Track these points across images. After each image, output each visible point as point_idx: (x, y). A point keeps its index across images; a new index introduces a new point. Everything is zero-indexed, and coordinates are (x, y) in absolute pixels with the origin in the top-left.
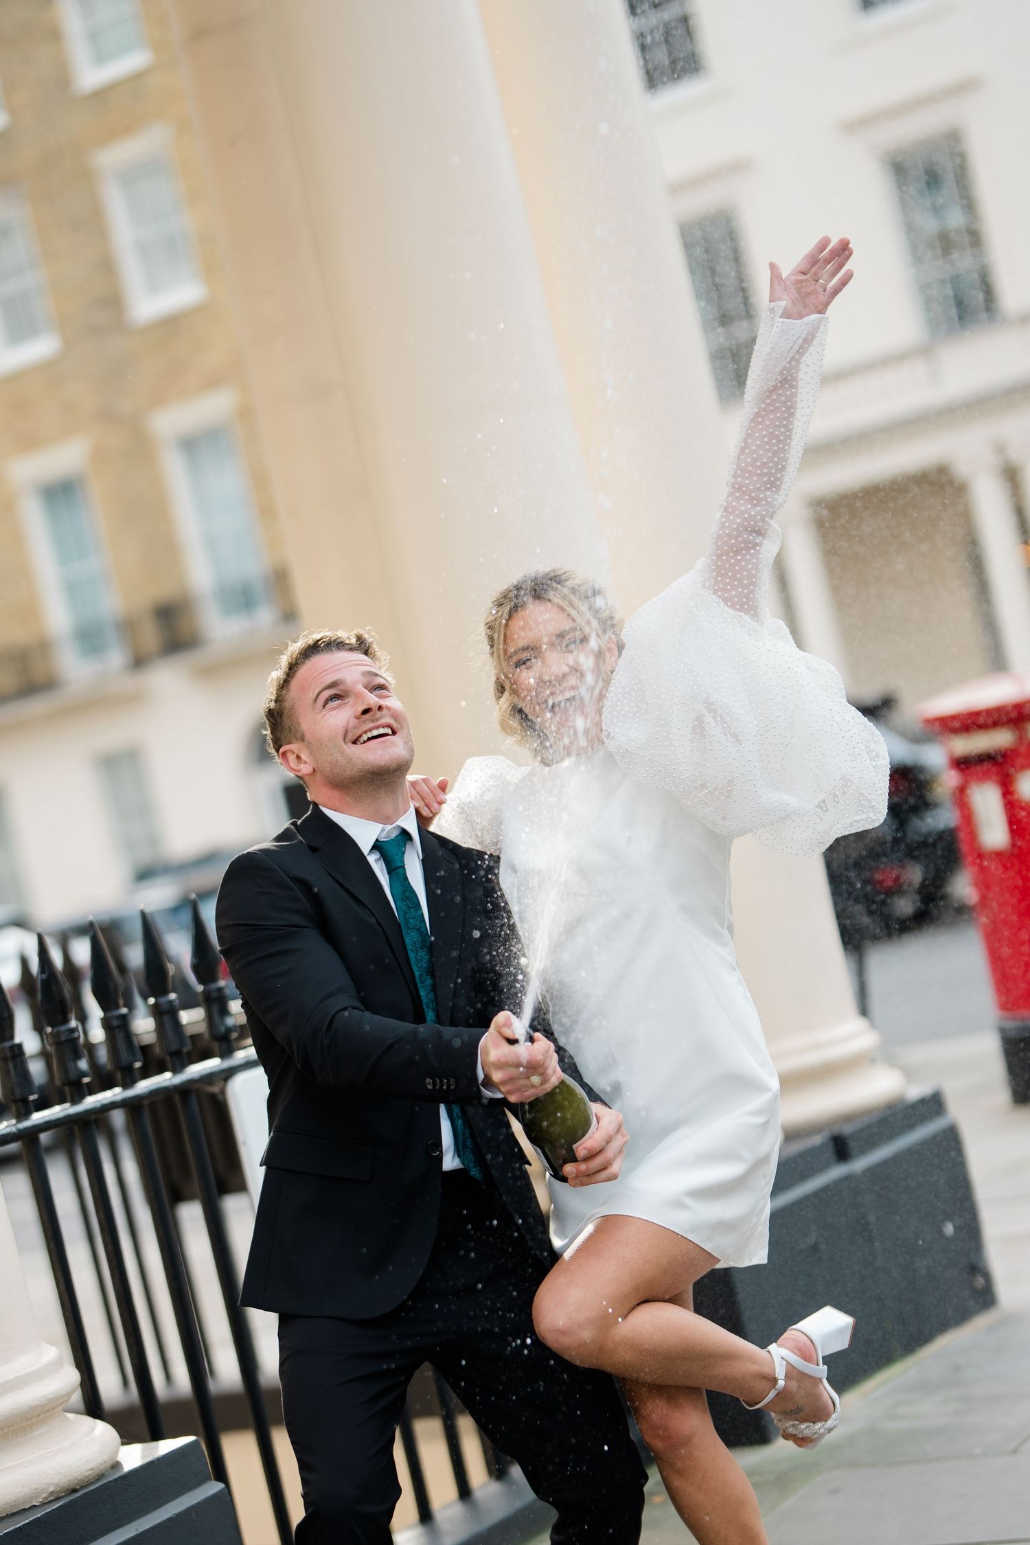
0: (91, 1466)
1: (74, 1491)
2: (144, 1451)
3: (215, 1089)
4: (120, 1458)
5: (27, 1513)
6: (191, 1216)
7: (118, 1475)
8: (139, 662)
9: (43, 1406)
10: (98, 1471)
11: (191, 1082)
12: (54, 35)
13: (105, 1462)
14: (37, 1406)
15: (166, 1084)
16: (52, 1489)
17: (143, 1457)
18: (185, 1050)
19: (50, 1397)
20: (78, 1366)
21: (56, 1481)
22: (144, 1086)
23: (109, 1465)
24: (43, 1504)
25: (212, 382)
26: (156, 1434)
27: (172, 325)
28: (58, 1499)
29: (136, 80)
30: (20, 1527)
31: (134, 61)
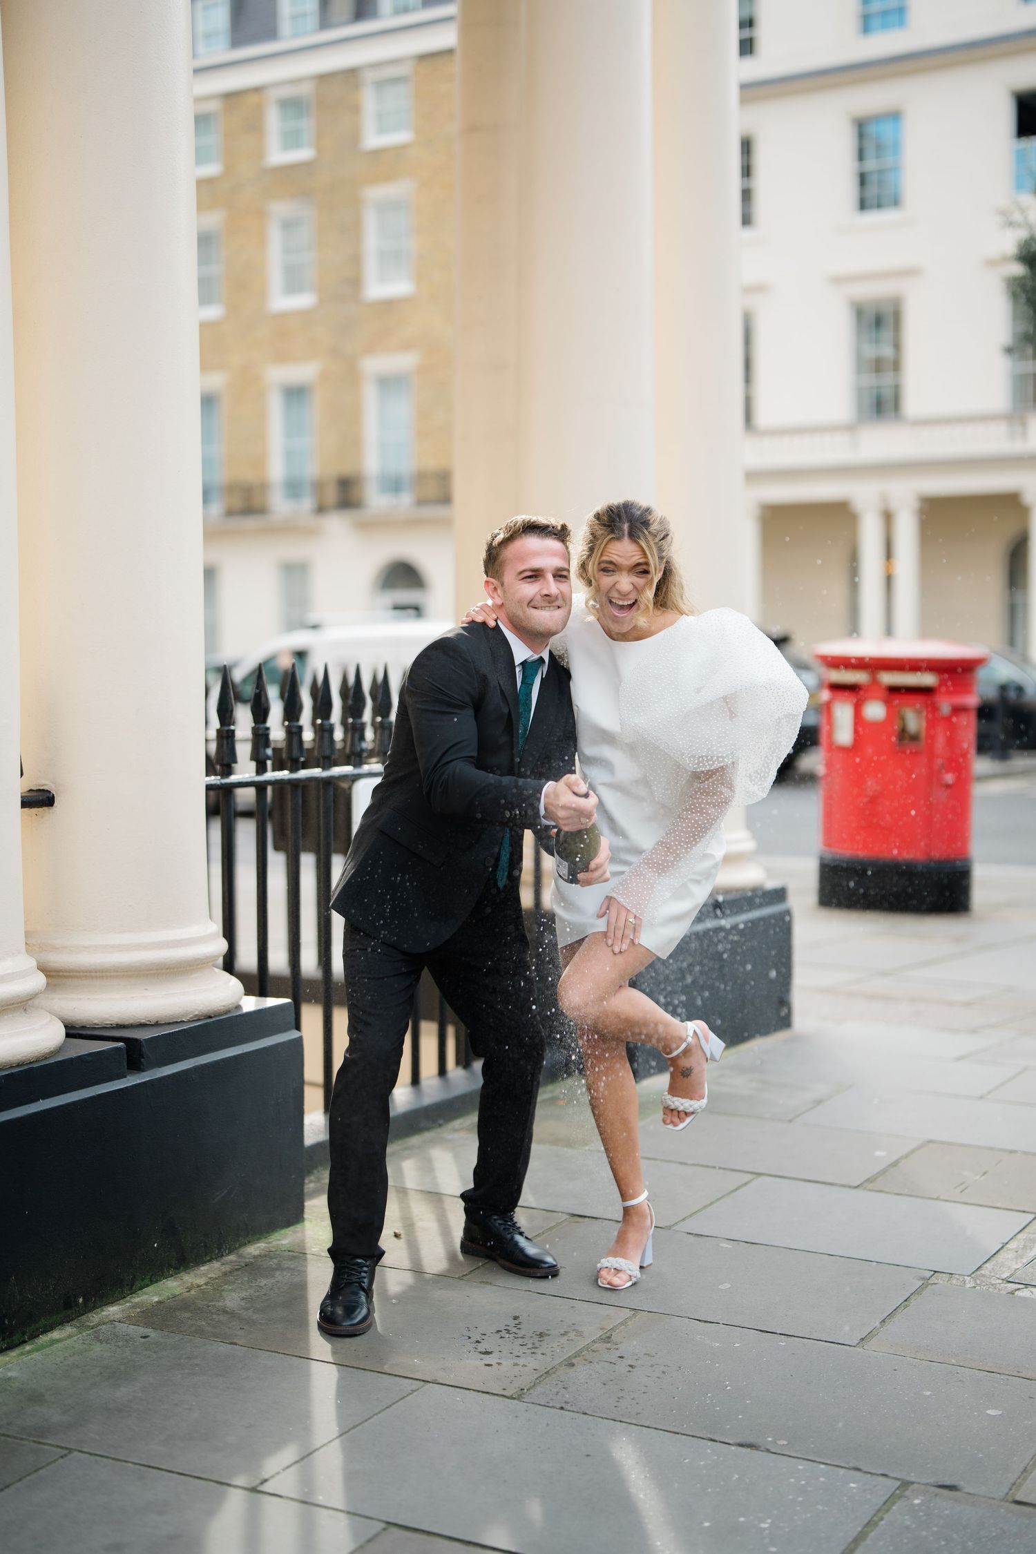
0: (223, 1004)
1: (211, 1017)
2: (257, 1002)
3: (344, 785)
4: (242, 1003)
5: (178, 1025)
6: (308, 863)
7: (238, 1014)
8: (321, 509)
10: (226, 1008)
11: (332, 777)
12: (356, 109)
13: (232, 1003)
16: (196, 1013)
21: (200, 1009)
23: (234, 1005)
25: (406, 347)
26: (263, 993)
27: (389, 305)
29: (399, 150)
30: (172, 1033)
31: (401, 137)
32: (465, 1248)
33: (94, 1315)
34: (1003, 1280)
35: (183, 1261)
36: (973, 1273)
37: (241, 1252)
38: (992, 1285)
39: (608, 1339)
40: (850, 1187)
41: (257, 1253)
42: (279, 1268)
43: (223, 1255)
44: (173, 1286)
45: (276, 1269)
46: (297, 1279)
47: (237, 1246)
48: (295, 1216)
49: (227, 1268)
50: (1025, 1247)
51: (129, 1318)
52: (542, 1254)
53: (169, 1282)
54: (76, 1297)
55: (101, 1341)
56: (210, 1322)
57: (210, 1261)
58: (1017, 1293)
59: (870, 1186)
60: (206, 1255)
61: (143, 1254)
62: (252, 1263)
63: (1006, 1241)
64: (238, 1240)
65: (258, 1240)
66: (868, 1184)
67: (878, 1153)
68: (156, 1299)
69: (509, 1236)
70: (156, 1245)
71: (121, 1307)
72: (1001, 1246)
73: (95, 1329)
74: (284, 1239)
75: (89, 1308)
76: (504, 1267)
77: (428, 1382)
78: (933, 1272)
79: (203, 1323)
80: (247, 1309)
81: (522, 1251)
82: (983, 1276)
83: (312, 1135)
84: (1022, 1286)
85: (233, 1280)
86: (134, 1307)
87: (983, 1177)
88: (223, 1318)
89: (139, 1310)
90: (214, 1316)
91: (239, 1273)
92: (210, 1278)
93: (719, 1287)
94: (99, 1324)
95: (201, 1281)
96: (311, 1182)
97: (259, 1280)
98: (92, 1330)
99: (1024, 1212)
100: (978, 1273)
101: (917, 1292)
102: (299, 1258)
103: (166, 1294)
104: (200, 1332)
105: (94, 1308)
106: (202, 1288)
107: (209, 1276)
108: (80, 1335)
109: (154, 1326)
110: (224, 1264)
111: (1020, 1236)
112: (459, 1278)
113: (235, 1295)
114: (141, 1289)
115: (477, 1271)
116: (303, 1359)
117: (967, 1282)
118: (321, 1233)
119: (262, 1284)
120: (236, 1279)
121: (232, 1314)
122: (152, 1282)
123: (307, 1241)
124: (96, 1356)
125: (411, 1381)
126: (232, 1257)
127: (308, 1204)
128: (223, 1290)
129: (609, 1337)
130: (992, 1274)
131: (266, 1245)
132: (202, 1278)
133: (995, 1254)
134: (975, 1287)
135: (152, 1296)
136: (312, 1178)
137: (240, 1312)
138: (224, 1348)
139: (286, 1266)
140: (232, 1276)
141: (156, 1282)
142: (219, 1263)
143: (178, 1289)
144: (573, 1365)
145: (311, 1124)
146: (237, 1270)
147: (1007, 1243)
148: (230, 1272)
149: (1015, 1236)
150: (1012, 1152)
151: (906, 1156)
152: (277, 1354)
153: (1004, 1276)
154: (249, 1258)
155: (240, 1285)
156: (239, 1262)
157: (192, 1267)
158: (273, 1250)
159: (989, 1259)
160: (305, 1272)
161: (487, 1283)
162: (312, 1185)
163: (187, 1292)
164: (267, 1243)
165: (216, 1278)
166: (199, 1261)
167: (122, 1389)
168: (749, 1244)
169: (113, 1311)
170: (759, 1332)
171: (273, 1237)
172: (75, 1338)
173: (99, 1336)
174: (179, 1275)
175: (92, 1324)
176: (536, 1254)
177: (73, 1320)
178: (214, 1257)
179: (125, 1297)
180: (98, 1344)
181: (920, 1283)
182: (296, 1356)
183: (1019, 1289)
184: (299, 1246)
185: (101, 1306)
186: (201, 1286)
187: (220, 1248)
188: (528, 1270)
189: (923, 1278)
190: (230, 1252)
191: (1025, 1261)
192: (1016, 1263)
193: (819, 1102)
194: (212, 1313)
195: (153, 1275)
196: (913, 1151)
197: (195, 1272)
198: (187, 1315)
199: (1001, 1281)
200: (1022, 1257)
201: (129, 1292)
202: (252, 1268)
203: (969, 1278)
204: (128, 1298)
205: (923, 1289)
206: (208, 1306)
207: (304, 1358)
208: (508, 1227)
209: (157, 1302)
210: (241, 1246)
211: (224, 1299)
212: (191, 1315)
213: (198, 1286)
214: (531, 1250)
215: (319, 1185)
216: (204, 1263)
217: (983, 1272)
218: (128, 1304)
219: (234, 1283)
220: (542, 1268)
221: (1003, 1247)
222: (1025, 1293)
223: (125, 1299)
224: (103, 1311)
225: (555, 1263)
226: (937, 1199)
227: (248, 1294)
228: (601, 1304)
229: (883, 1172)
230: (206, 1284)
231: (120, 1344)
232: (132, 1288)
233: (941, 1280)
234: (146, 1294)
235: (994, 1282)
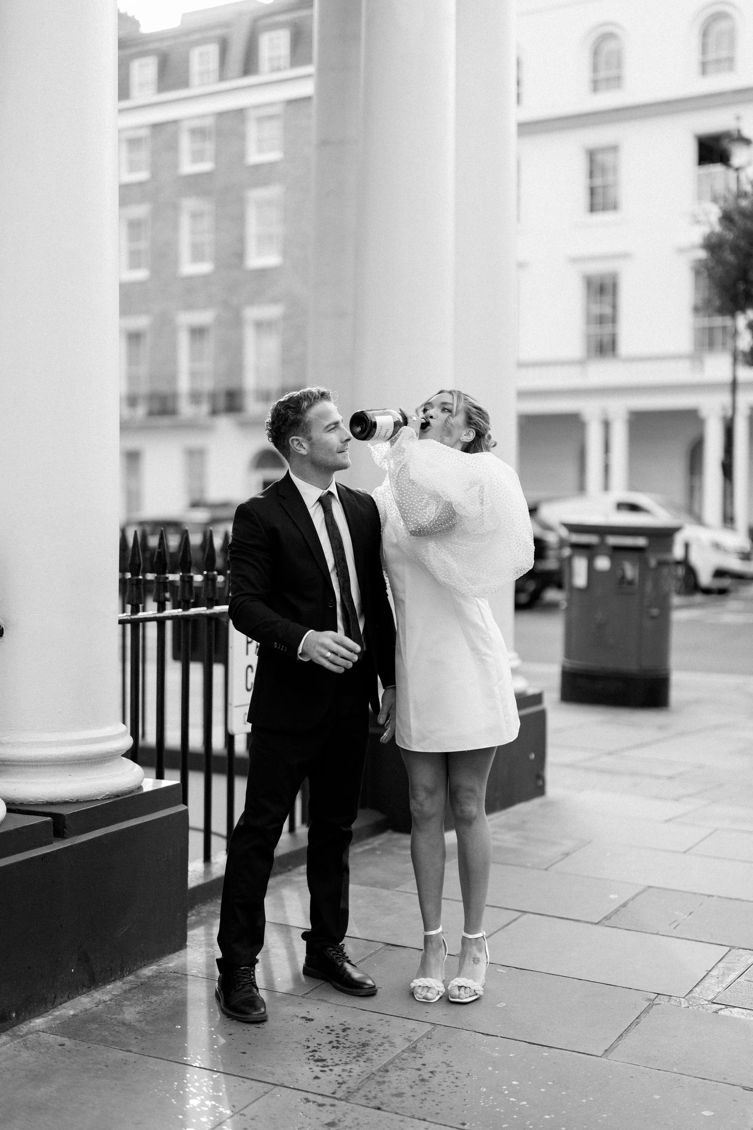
0: (129, 786)
1: (118, 796)
2: (154, 783)
4: (143, 784)
5: (94, 802)
7: (140, 793)
8: (214, 412)
9: (113, 753)
10: (131, 789)
11: (214, 614)
13: (136, 785)
14: (110, 752)
15: (203, 612)
16: (108, 793)
17: (153, 786)
18: (215, 599)
19: (117, 749)
20: (132, 735)
21: (110, 790)
22: (193, 611)
23: (137, 787)
24: (102, 800)
25: (275, 301)
26: (161, 776)
27: (264, 273)
28: (109, 798)
29: (272, 165)
32: (306, 972)
33: (24, 1026)
34: (709, 1001)
35: (93, 982)
36: (687, 995)
37: (138, 973)
38: (701, 1005)
39: (413, 1049)
40: (592, 923)
41: (150, 974)
42: (167, 987)
43: (124, 976)
44: (85, 1002)
45: (164, 988)
46: (179, 997)
47: (135, 969)
48: (180, 944)
49: (127, 987)
50: (724, 974)
51: (50, 1028)
52: (364, 978)
53: (82, 999)
54: (10, 1012)
55: (27, 1048)
56: (112, 1032)
57: (114, 981)
58: (720, 1012)
59: (607, 923)
60: (111, 976)
61: (63, 978)
62: (146, 982)
63: (710, 969)
64: (136, 965)
65: (151, 963)
66: (606, 921)
67: (612, 896)
68: (72, 1013)
69: (340, 964)
70: (73, 971)
71: (45, 1019)
72: (706, 972)
73: (24, 1038)
74: (171, 962)
75: (20, 1020)
76: (336, 988)
77: (277, 1085)
78: (657, 995)
79: (107, 1033)
80: (140, 1021)
81: (349, 975)
82: (694, 998)
83: (194, 879)
84: (723, 1007)
85: (131, 997)
86: (54, 1019)
87: (689, 917)
88: (122, 1029)
89: (58, 1022)
90: (115, 1027)
91: (136, 991)
92: (114, 995)
93: (497, 1005)
94: (27, 1034)
95: (107, 998)
96: (193, 915)
97: (151, 997)
98: (22, 1039)
99: (721, 945)
100: (690, 995)
101: (646, 1011)
102: (182, 978)
103: (80, 1008)
104: (104, 1041)
105: (24, 1020)
106: (107, 1003)
107: (113, 993)
108: (12, 1043)
109: (69, 1036)
110: (124, 983)
111: (720, 965)
112: (301, 996)
113: (132, 1009)
114: (61, 1004)
115: (315, 991)
116: (181, 1065)
117: (682, 1002)
118: (199, 958)
119: (152, 1001)
120: (133, 996)
121: (128, 1026)
122: (69, 999)
123: (188, 964)
124: (24, 1061)
125: (263, 1084)
126: (131, 978)
127: (190, 933)
128: (123, 1005)
129: (415, 1048)
130: (701, 997)
131: (157, 967)
132: (107, 995)
133: (702, 980)
134: (688, 1007)
135: (69, 1010)
136: (194, 912)
137: (134, 1024)
138: (121, 1055)
139: (172, 985)
140: (130, 993)
141: (73, 998)
142: (121, 983)
143: (89, 1004)
144: (387, 1071)
145: (194, 871)
146: (135, 988)
147: (710, 971)
148: (129, 990)
149: (716, 965)
150: (709, 896)
151: (633, 899)
152: (162, 1061)
153: (710, 998)
154: (144, 978)
155: (136, 1001)
156: (137, 982)
157: (101, 986)
158: (163, 971)
159: (698, 984)
160: (186, 990)
161: (323, 1000)
162: (193, 918)
163: (96, 1006)
164: (158, 966)
165: (118, 995)
166: (106, 981)
167: (42, 1089)
168: (518, 970)
169: (39, 1022)
170: (528, 1045)
171: (162, 961)
172: (8, 1045)
173: (27, 1043)
174: (90, 992)
175: (22, 1034)
176: (359, 978)
177: (7, 1030)
178: (117, 978)
179: (48, 1011)
180: (26, 1050)
181: (647, 1004)
182: (177, 1062)
183: (721, 1009)
184: (182, 969)
185: (29, 1019)
186: (107, 1001)
187: (122, 971)
188: (354, 990)
189: (649, 1000)
190: (130, 973)
191: (724, 986)
192: (718, 987)
193: (567, 854)
194: (114, 1025)
195: (70, 993)
196: (637, 895)
197: (103, 990)
198: (95, 1026)
199: (707, 1002)
200: (722, 982)
201: (51, 1007)
202: (147, 987)
203: (684, 999)
204: (50, 1012)
205: (649, 1008)
206: (111, 1019)
207: (183, 1064)
208: (339, 956)
209: (73, 1015)
210: (138, 969)
211: (124, 1013)
212: (97, 1026)
213: (105, 1002)
214: (356, 975)
215: (198, 917)
216: (109, 982)
217: (693, 995)
218: (50, 1017)
219: (132, 999)
220: (365, 989)
221: (708, 974)
222: (725, 1012)
223: (48, 1013)
224: (31, 1022)
225: (373, 984)
226: (657, 934)
227: (142, 1008)
228: (408, 1019)
229: (616, 911)
230: (110, 1000)
231: (42, 1050)
232: (54, 1003)
233: (663, 1000)
234: (64, 1008)
235: (702, 1003)
